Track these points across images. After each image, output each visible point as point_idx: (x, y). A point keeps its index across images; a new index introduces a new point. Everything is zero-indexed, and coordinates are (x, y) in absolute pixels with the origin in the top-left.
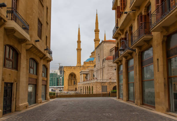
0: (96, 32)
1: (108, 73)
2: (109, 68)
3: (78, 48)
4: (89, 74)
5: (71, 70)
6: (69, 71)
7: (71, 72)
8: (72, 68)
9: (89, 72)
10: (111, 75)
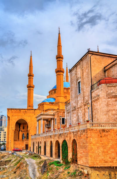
0: (59, 59)
1: (108, 111)
2: (109, 99)
3: (29, 85)
4: (54, 119)
5: (19, 114)
6: (17, 117)
7: (20, 118)
8: (22, 112)
9: (54, 115)
10: (114, 115)
